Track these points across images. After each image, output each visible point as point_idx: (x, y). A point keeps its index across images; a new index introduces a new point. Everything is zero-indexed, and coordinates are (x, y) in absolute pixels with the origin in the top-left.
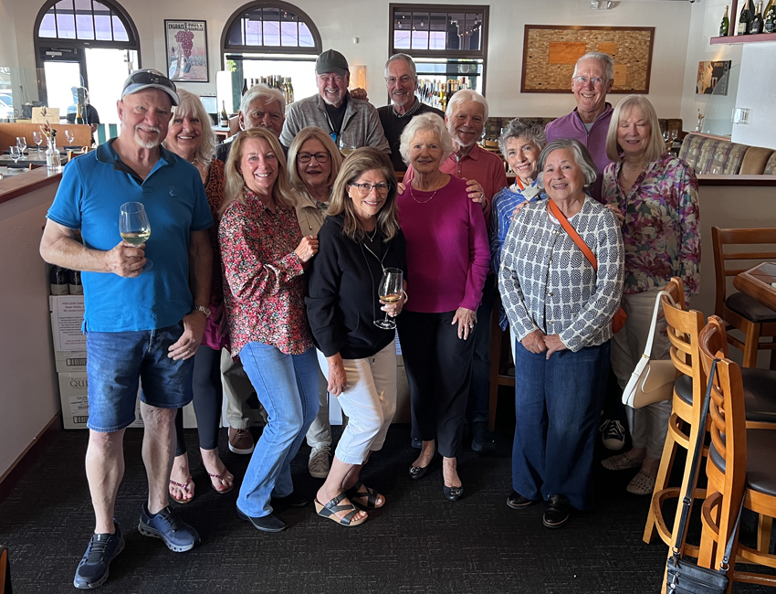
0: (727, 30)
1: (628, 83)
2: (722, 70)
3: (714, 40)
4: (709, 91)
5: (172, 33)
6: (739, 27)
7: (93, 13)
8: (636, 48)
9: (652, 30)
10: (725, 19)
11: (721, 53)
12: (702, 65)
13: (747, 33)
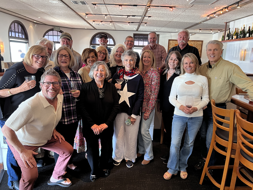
0: (223, 39)
6: (226, 38)
8: (198, 46)
10: (223, 36)
13: (229, 39)
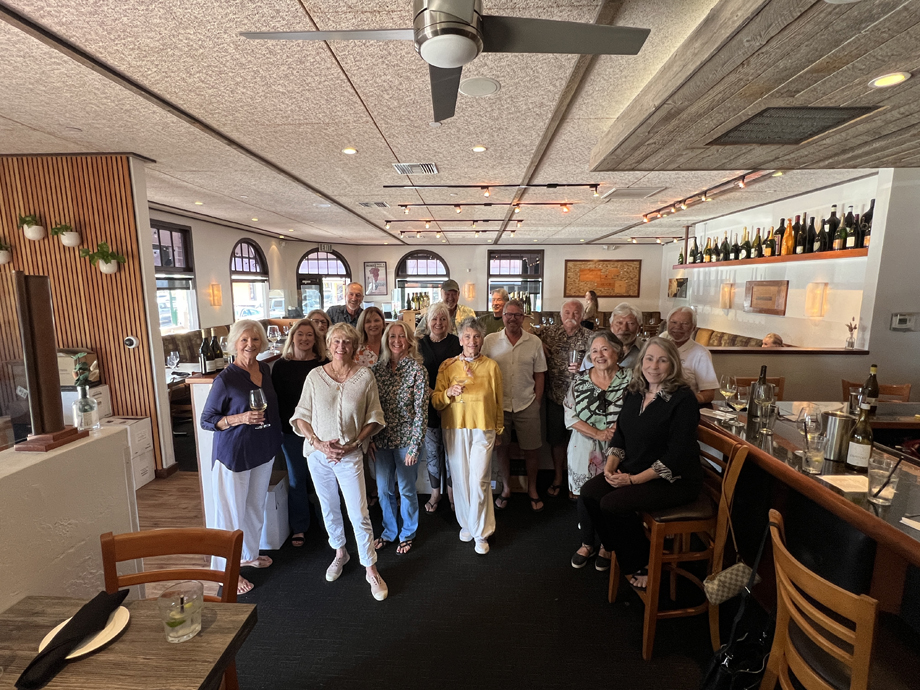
0: (682, 261)
1: (627, 292)
2: (682, 283)
3: (674, 267)
4: (675, 295)
5: (368, 269)
6: (690, 259)
7: (327, 259)
8: (631, 272)
9: (640, 261)
10: (681, 255)
11: (680, 274)
12: (670, 281)
13: (694, 262)
